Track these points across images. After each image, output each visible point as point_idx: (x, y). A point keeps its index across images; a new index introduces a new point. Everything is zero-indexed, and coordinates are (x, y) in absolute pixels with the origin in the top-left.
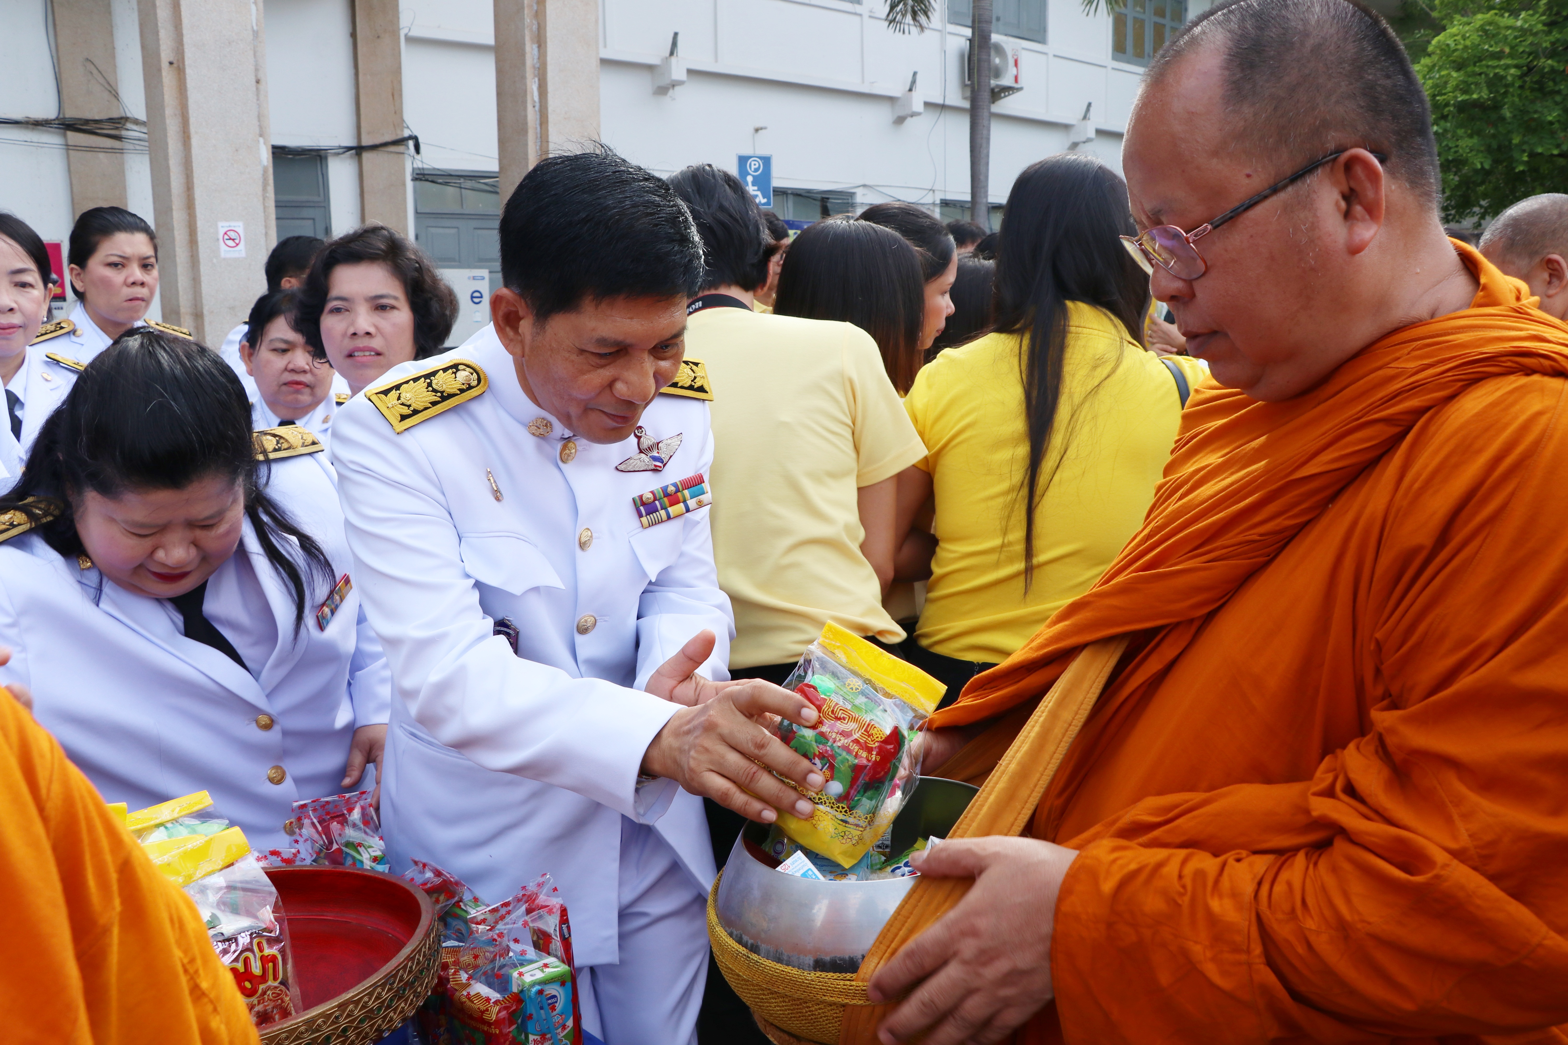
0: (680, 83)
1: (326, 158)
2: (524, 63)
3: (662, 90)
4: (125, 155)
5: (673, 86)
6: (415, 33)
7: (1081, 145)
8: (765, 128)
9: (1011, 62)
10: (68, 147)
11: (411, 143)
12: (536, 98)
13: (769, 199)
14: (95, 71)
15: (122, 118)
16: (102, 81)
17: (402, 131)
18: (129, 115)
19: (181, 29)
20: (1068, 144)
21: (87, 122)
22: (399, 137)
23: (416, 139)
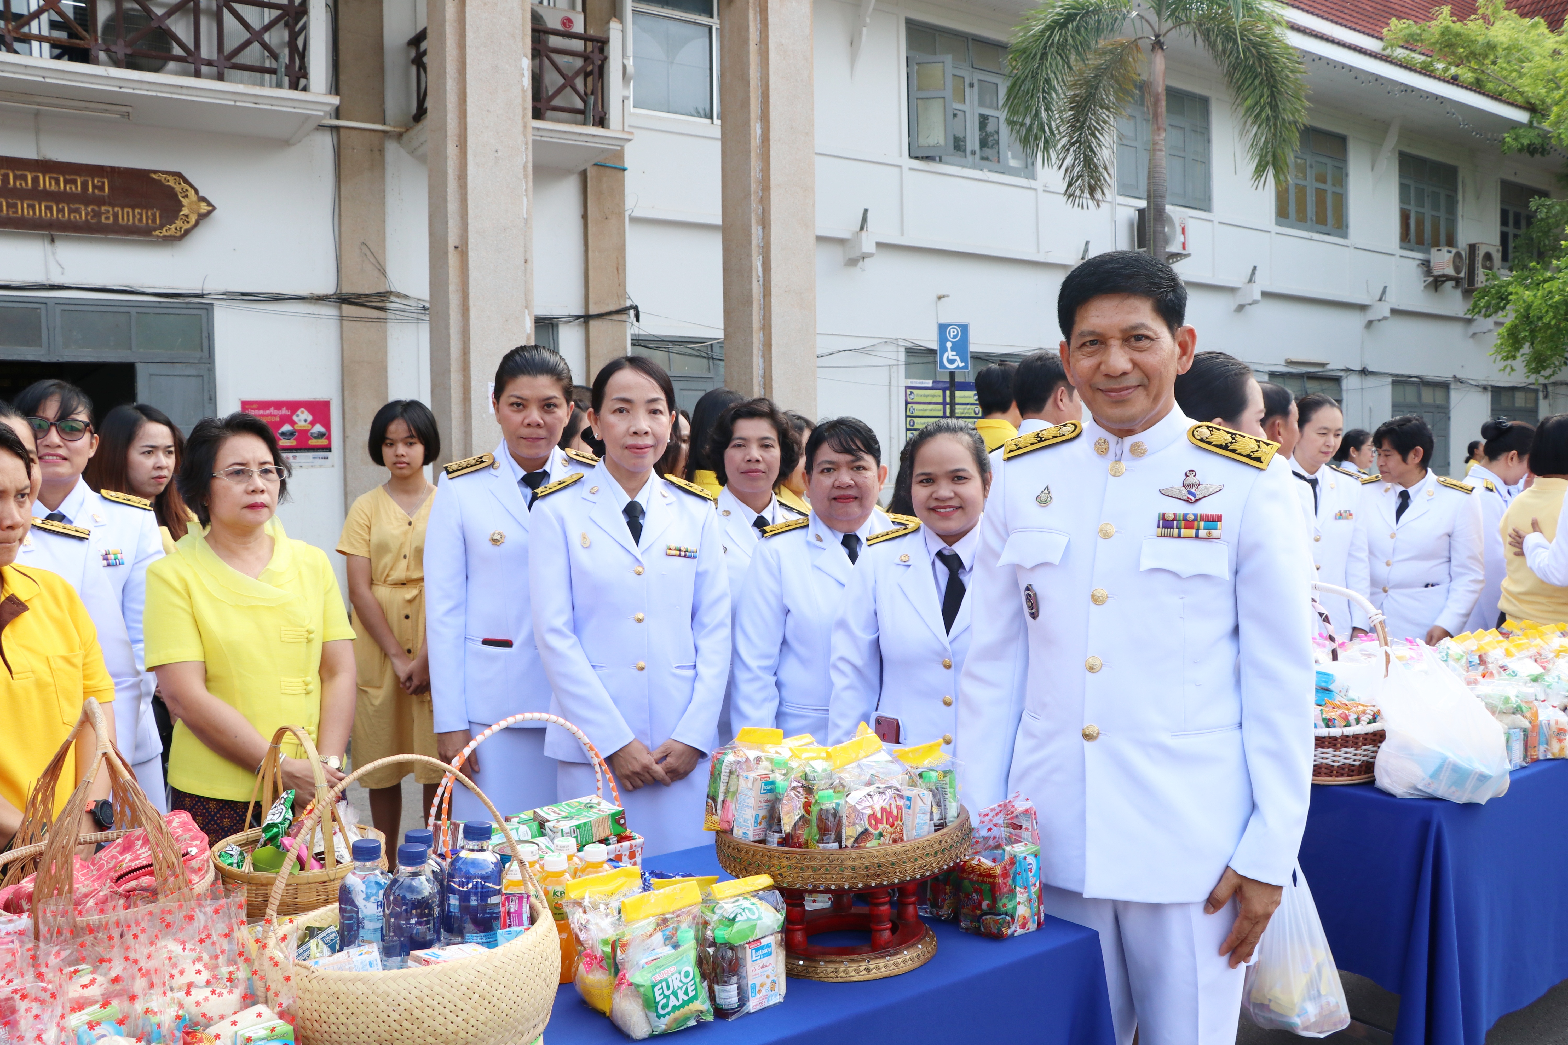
0: (870, 255)
1: (557, 325)
2: (750, 244)
3: (853, 262)
4: (389, 324)
5: (863, 258)
6: (638, 213)
7: (1248, 307)
8: (948, 296)
9: (1179, 230)
10: (342, 318)
11: (632, 313)
12: (760, 274)
13: (966, 363)
14: (368, 253)
15: (387, 292)
16: (373, 260)
17: (625, 301)
18: (393, 289)
19: (467, 219)
20: (1234, 306)
21: (359, 296)
22: (622, 306)
23: (636, 308)
